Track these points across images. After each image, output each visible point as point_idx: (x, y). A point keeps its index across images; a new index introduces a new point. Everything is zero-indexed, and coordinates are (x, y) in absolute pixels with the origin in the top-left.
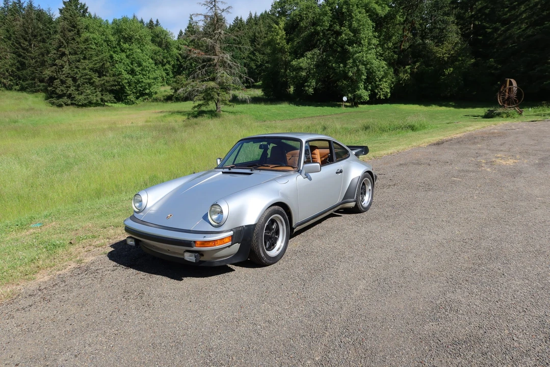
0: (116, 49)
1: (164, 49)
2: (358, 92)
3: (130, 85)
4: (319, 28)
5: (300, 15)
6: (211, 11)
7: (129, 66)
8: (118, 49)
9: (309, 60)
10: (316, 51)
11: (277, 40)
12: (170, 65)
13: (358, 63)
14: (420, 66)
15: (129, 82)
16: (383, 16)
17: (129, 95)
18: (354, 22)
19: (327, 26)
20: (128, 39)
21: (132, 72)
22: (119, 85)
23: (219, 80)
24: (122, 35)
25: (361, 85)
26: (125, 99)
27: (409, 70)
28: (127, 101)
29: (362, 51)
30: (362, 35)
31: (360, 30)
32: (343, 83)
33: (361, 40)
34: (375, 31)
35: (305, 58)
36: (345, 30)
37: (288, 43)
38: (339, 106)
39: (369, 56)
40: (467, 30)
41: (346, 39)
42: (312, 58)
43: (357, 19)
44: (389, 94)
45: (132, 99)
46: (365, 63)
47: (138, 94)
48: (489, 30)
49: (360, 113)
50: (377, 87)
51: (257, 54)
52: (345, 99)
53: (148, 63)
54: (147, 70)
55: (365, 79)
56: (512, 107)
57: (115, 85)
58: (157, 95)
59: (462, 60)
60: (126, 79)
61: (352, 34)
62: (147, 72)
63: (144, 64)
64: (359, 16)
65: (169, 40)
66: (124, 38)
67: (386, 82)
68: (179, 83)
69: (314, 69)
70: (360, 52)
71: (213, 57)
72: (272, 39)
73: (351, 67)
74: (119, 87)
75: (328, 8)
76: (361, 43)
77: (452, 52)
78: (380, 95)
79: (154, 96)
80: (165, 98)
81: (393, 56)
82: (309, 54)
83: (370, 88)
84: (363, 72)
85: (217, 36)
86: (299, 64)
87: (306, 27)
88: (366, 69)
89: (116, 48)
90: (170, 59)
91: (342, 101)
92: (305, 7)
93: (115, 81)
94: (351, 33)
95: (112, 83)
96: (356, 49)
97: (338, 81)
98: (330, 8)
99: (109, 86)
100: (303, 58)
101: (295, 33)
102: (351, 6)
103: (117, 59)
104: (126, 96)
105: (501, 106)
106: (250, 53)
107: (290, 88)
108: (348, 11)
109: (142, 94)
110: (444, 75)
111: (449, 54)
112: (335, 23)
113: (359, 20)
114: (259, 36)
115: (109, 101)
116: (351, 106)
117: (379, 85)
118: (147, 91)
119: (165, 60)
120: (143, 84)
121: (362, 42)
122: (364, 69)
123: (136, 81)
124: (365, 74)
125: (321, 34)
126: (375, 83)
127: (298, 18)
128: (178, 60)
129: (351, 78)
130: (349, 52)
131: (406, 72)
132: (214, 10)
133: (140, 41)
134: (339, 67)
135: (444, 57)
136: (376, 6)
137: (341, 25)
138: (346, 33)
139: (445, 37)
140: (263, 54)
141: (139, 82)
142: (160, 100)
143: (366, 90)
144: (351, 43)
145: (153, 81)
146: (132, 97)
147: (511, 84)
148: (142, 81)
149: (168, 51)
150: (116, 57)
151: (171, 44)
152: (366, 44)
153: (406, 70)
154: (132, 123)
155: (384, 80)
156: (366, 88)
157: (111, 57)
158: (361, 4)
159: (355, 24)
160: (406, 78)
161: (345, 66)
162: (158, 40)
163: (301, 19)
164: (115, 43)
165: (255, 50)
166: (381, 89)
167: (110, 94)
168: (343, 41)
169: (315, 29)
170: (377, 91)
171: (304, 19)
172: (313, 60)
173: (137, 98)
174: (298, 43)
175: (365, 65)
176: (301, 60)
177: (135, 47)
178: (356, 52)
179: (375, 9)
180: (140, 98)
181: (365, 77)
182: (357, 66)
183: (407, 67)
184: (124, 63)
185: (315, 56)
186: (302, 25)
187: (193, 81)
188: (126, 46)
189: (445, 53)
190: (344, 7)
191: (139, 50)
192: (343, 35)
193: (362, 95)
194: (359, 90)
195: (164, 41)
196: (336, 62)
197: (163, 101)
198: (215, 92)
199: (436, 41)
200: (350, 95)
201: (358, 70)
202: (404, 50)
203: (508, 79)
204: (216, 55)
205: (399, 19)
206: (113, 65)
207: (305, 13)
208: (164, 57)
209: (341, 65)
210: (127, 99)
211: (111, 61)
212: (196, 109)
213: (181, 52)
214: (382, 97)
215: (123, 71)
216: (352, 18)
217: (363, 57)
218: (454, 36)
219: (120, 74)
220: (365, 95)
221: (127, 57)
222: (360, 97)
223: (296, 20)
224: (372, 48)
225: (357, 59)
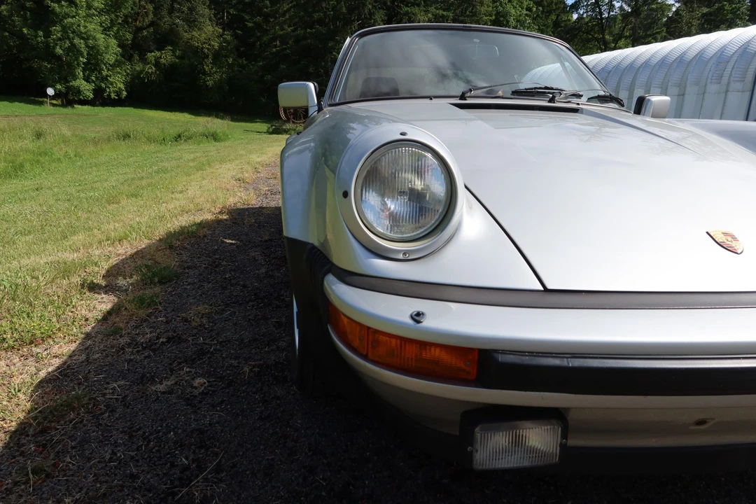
2: (76, 83)
13: (71, 35)
25: (79, 73)
27: (153, 60)
29: (78, 14)
32: (41, 65)
38: (41, 103)
39: (91, 27)
44: (125, 93)
46: (85, 36)
48: (249, 24)
49: (85, 117)
50: (105, 79)
52: (50, 91)
55: (84, 63)
56: (299, 123)
67: (118, 73)
70: (74, 17)
73: (60, 39)
78: (110, 93)
81: (125, 35)
83: (93, 79)
84: (83, 50)
88: (87, 46)
91: (46, 95)
96: (67, 11)
97: (33, 61)
105: (285, 122)
111: (209, 45)
116: (63, 105)
117: (107, 76)
122: (83, 46)
124: (85, 55)
126: (101, 73)
129: (59, 58)
130: (53, 12)
131: (147, 62)
134: (36, 36)
135: (203, 48)
139: (195, 21)
143: (88, 81)
152: (84, 4)
153: (149, 59)
156: (87, 79)
160: (150, 71)
161: (48, 34)
166: (111, 83)
170: (103, 85)
175: (86, 39)
178: (67, 16)
181: (85, 60)
182: (69, 38)
183: (149, 55)
189: (204, 43)
193: (82, 88)
194: (75, 80)
196: (29, 27)
199: (188, 23)
200: (58, 87)
201: (73, 45)
214: (113, 96)
217: (79, 26)
220: (87, 89)
222: (79, 91)
224: (94, 15)
225: (69, 28)
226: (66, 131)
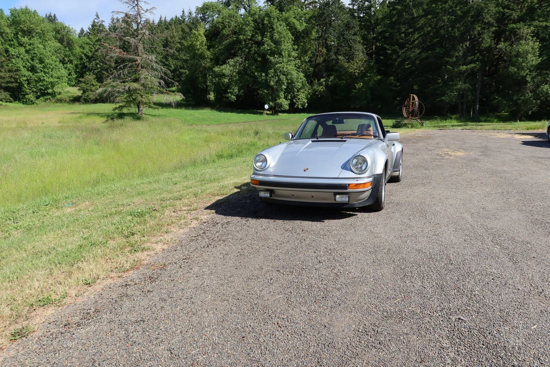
0: (12, 43)
1: (65, 47)
2: (279, 101)
3: (28, 84)
4: (241, 37)
5: (223, 23)
6: (133, 9)
7: (28, 62)
8: (15, 42)
9: (232, 67)
10: (239, 59)
11: (197, 46)
12: (72, 64)
13: (279, 74)
14: (334, 79)
15: (28, 80)
16: (300, 30)
17: (28, 94)
18: (276, 34)
19: (249, 36)
20: (28, 33)
21: (33, 69)
22: (16, 82)
23: (142, 82)
24: (21, 28)
25: (282, 94)
26: (22, 98)
27: (324, 83)
28: (25, 100)
29: (283, 61)
30: (283, 47)
31: (281, 42)
32: (263, 92)
33: (281, 51)
34: (294, 44)
35: (228, 65)
36: (267, 41)
37: (208, 49)
38: (261, 113)
39: (289, 67)
40: (370, 50)
41: (268, 50)
42: (234, 66)
43: (278, 32)
44: (306, 104)
45: (31, 99)
46: (286, 73)
47: (38, 94)
48: (389, 52)
49: (283, 121)
50: (295, 97)
51: (170, 59)
52: (266, 107)
53: (52, 60)
54: (50, 68)
55: (285, 89)
56: (416, 119)
57: (12, 82)
58: (60, 96)
59: (370, 76)
60: (25, 76)
61: (274, 46)
62: (50, 70)
63: (47, 61)
64: (280, 29)
65: (71, 37)
66: (22, 31)
67: (303, 93)
68: (88, 84)
69: (236, 76)
70: (281, 63)
71: (136, 57)
72: (191, 44)
73: (273, 77)
74: (17, 84)
75: (250, 19)
76: (282, 55)
77: (362, 69)
78: (298, 105)
79: (58, 97)
80: (72, 99)
81: (309, 69)
82: (231, 61)
83: (289, 97)
84: (284, 82)
85: (140, 37)
86: (222, 70)
87: (228, 35)
88: (287, 79)
89: (13, 41)
90: (72, 58)
91: (264, 109)
92: (227, 15)
93: (11, 77)
94: (272, 44)
95: (8, 80)
96: (278, 60)
97: (259, 90)
98: (252, 19)
99: (4, 83)
100: (225, 65)
101: (217, 40)
102: (272, 19)
103: (13, 54)
104: (24, 95)
105: (406, 118)
106: (163, 58)
107: (209, 94)
108: (269, 23)
109: (44, 94)
110: (355, 89)
111: (359, 70)
112: (256, 33)
113: (280, 33)
114: (172, 41)
115: (4, 99)
116: (272, 114)
117: (297, 95)
118: (50, 91)
119: (66, 59)
120: (45, 83)
121: (283, 53)
122: (285, 79)
123: (37, 79)
124: (286, 84)
125: (244, 43)
126: (294, 94)
127: (221, 25)
128: (81, 59)
129: (272, 87)
130: (270, 62)
131: (321, 84)
132: (137, 10)
133: (42, 35)
134: (261, 76)
135: (355, 72)
136: (295, 21)
137: (263, 36)
138: (268, 45)
139: (353, 54)
140: (177, 59)
141: (40, 80)
142: (65, 101)
143: (286, 99)
144: (273, 53)
145: (56, 80)
146: (31, 97)
147: (414, 99)
148: (44, 80)
149: (70, 50)
150: (12, 51)
151: (74, 42)
152: (287, 55)
153: (322, 82)
154: (43, 123)
155: (302, 91)
156: (286, 98)
157: (7, 51)
158: (281, 17)
159: (276, 36)
160: (322, 90)
161: (267, 75)
162: (59, 36)
163: (224, 27)
164: (11, 36)
165: (168, 55)
166: (299, 99)
167: (5, 92)
168: (265, 51)
169: (238, 38)
170: (295, 101)
171: (226, 27)
172: (235, 68)
173: (38, 98)
174: (220, 50)
175: (286, 75)
176: (224, 66)
177: (36, 41)
178: (277, 63)
179: (294, 23)
180: (41, 98)
181: (285, 87)
182: (278, 76)
183: (322, 80)
184: (22, 59)
185: (238, 64)
186: (224, 32)
187: (114, 81)
188: (25, 40)
189: (356, 69)
190: (266, 18)
191: (40, 46)
192: (266, 46)
193: (283, 104)
194: (279, 99)
195: (65, 38)
196: (258, 72)
197: (68, 102)
198: (138, 94)
199: (347, 57)
200: (271, 103)
201: (280, 80)
202: (319, 64)
203: (412, 95)
204: (139, 56)
205: (314, 35)
206: (10, 60)
207: (228, 21)
208: (66, 56)
209: (263, 74)
210: (26, 99)
211: (6, 55)
212: (117, 111)
213: (85, 51)
214: (300, 107)
215: (22, 67)
216: (273, 29)
217: (283, 68)
218: (360, 55)
219: (18, 70)
220: (285, 104)
221: (27, 52)
222: (281, 106)
223: (218, 27)
224: (292, 60)
225: (278, 70)
226: (270, 130)
